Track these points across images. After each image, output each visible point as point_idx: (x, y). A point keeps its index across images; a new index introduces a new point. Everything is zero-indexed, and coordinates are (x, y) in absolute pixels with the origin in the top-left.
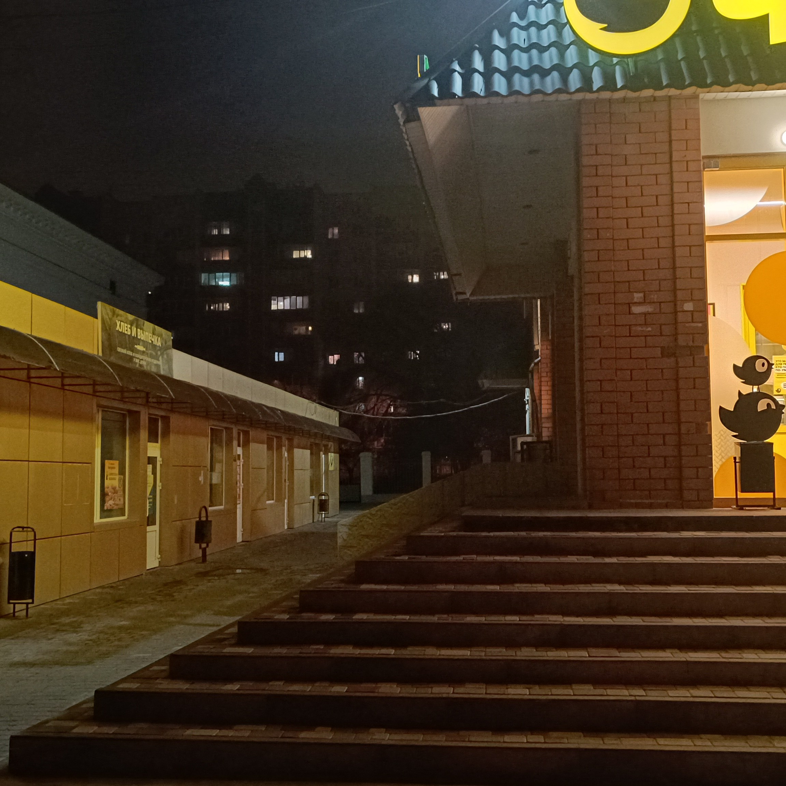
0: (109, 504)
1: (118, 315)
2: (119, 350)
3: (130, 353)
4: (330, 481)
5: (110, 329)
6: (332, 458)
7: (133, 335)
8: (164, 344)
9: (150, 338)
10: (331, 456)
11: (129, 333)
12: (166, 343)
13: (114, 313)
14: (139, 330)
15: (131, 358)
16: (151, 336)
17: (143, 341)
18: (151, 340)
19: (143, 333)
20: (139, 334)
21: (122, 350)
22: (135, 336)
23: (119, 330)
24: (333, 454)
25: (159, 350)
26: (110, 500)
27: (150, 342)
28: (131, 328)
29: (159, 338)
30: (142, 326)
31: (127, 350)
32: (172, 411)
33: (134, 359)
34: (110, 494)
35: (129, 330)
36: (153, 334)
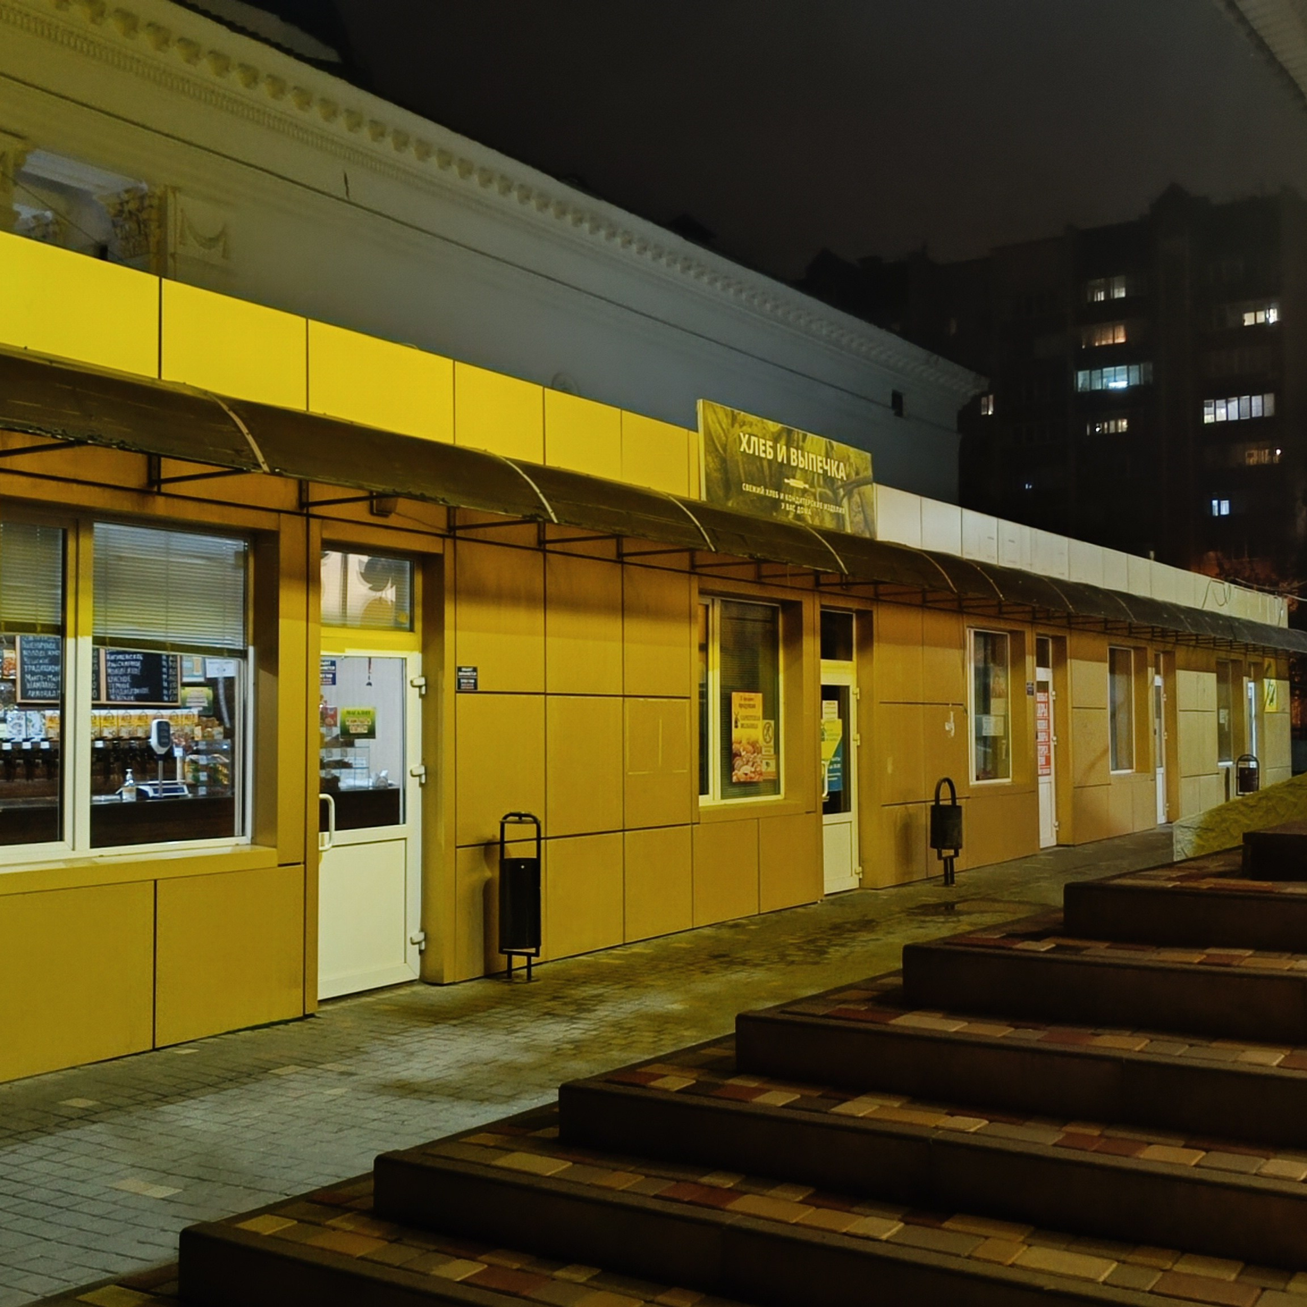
0: (742, 772)
1: (743, 424)
2: (747, 488)
3: (773, 494)
4: (1267, 732)
5: (725, 450)
6: (1271, 689)
7: (780, 460)
8: (853, 474)
9: (820, 465)
10: (1271, 685)
11: (770, 457)
12: (857, 474)
13: (734, 418)
14: (793, 450)
15: (776, 503)
16: (821, 462)
17: (803, 469)
18: (822, 468)
19: (803, 456)
20: (793, 457)
21: (754, 488)
22: (785, 462)
23: (747, 451)
24: (1273, 682)
25: (842, 486)
26: (744, 765)
27: (821, 471)
28: (774, 448)
29: (842, 464)
30: (801, 444)
31: (765, 488)
32: (877, 599)
33: (783, 504)
34: (743, 754)
35: (769, 450)
36: (827, 456)
